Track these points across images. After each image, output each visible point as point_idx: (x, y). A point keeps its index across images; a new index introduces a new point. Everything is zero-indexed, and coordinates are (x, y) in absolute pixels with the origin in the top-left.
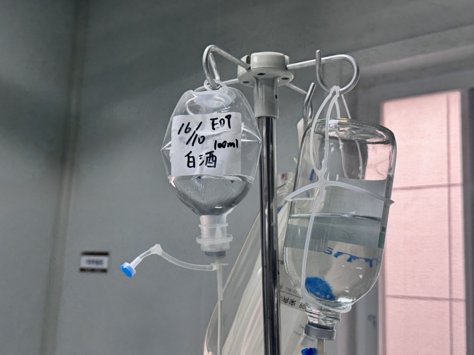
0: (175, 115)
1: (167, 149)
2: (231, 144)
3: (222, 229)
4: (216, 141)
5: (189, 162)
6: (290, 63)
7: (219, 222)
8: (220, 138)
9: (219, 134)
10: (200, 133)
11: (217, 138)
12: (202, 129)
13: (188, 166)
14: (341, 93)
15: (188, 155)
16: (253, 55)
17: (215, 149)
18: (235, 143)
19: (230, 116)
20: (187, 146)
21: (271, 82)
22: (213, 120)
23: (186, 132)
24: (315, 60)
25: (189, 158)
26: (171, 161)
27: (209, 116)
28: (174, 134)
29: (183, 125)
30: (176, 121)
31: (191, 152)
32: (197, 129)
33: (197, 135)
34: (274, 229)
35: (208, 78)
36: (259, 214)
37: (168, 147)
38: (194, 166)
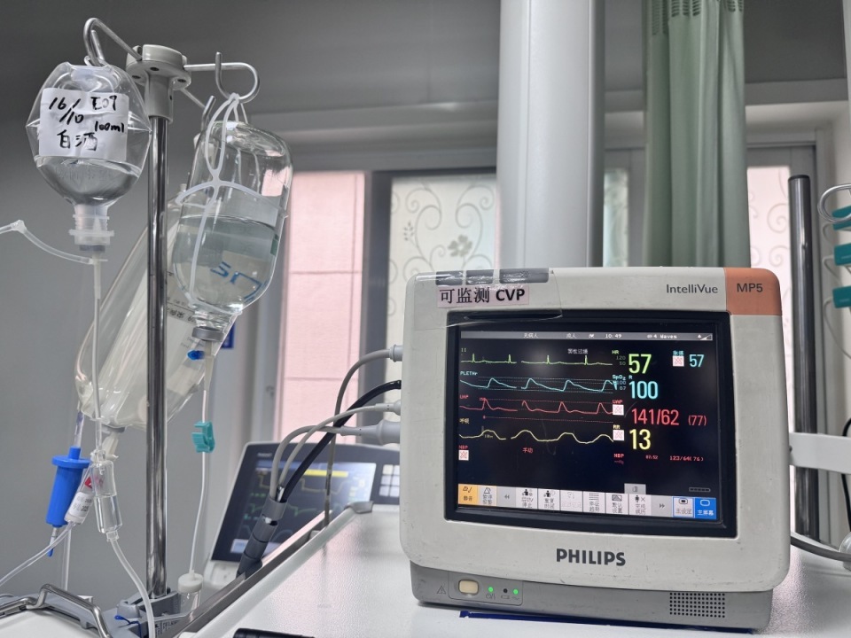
0: (46, 87)
1: (34, 126)
2: (115, 128)
3: (101, 221)
4: (97, 122)
5: (62, 141)
6: (188, 64)
7: (98, 213)
8: (102, 120)
9: (101, 115)
10: (77, 111)
11: (99, 119)
12: (80, 107)
13: (61, 145)
14: (241, 101)
15: (61, 134)
16: (145, 46)
17: (96, 130)
18: (121, 126)
19: (115, 97)
20: (61, 124)
21: (166, 80)
22: (95, 99)
23: (59, 107)
24: (214, 65)
25: (63, 137)
26: (39, 138)
27: (89, 95)
28: (44, 109)
29: (56, 99)
30: (47, 94)
31: (65, 131)
32: (74, 106)
33: (73, 113)
34: (163, 241)
35: (90, 53)
36: (147, 229)
37: (36, 124)
38: (69, 147)
